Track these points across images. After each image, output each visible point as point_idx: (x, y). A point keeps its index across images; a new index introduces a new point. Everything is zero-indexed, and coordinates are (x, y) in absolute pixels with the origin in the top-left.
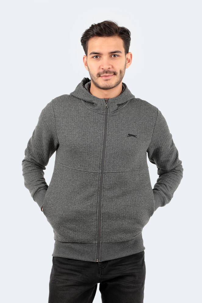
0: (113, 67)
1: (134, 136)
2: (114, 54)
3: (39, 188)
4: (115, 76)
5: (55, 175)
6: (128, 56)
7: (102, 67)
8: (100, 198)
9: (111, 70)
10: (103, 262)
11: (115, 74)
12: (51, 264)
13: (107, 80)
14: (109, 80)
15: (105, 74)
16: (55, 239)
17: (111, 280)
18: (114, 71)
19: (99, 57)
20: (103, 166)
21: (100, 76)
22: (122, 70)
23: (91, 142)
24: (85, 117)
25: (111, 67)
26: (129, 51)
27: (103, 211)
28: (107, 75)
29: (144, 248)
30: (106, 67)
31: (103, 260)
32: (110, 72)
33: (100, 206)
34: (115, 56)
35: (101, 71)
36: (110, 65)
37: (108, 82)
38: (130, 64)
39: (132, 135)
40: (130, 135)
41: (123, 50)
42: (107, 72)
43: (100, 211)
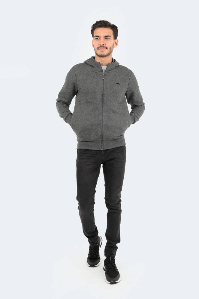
0: (105, 44)
1: (119, 84)
2: (106, 37)
3: (68, 114)
4: (107, 50)
5: (76, 106)
6: (116, 41)
7: (100, 44)
8: (103, 117)
9: (105, 46)
10: (105, 150)
11: (107, 48)
12: (76, 154)
13: (102, 51)
14: (103, 51)
15: (101, 48)
16: (77, 140)
17: (108, 161)
18: (106, 47)
19: (98, 39)
20: (103, 99)
21: (98, 49)
22: (112, 47)
23: (97, 87)
24: (92, 74)
25: (104, 44)
26: (117, 38)
27: (104, 123)
28: (102, 48)
29: (125, 144)
30: (102, 44)
31: (104, 149)
32: (104, 47)
33: (102, 121)
34: (107, 38)
35: (99, 46)
36: (104, 43)
37: (103, 52)
38: (117, 46)
39: (118, 83)
40: (116, 83)
41: (112, 37)
42: (102, 47)
43: (102, 124)
